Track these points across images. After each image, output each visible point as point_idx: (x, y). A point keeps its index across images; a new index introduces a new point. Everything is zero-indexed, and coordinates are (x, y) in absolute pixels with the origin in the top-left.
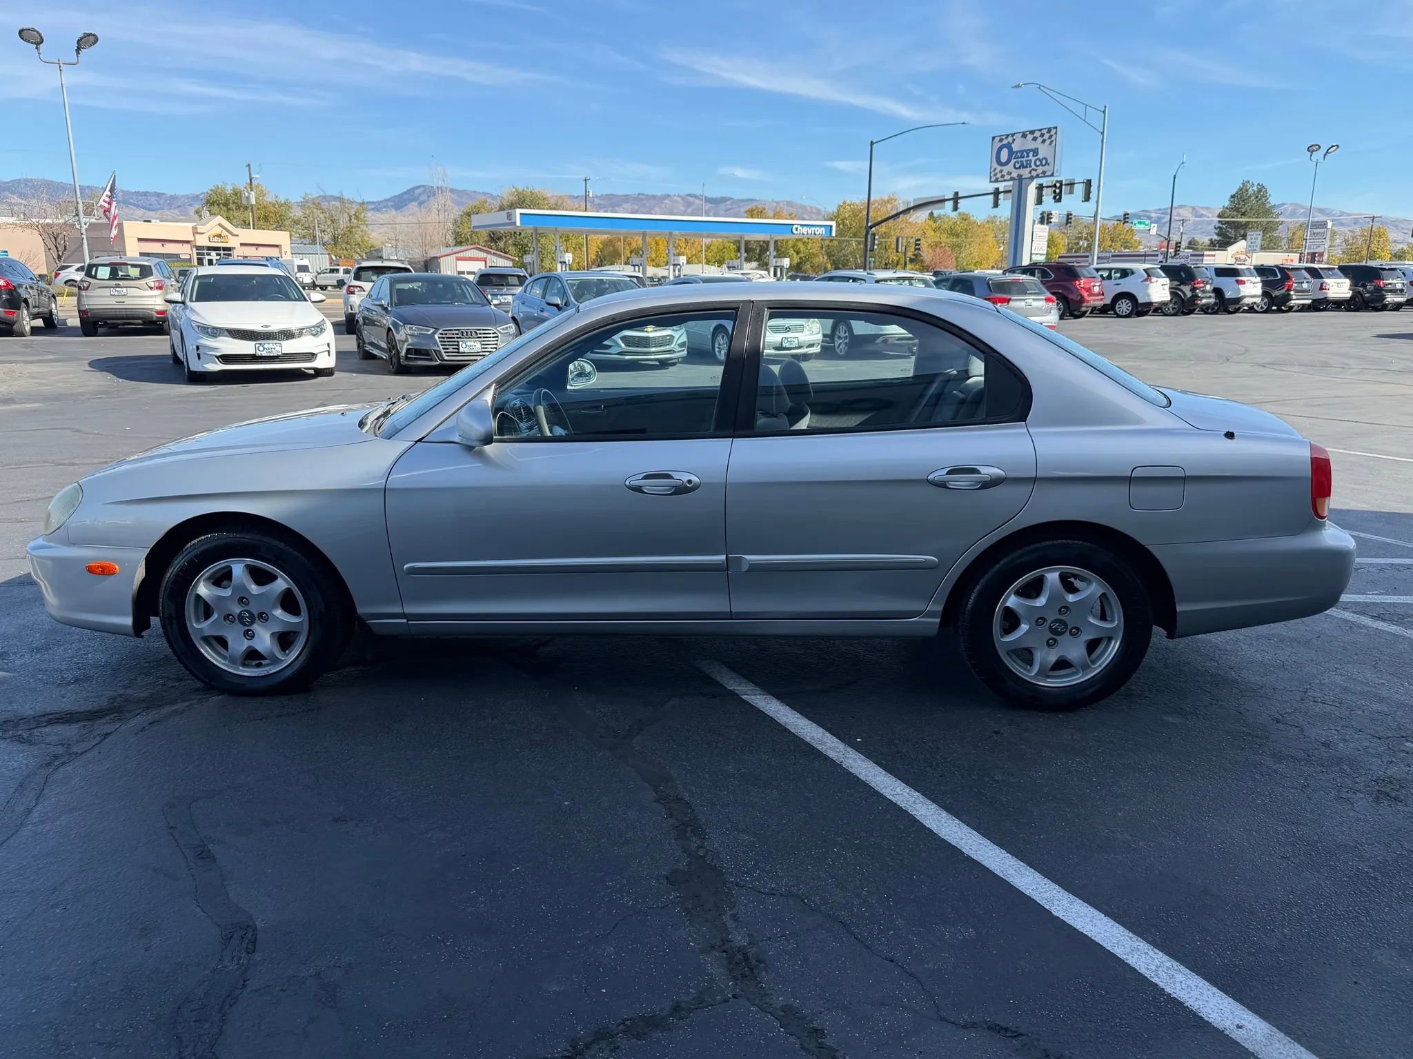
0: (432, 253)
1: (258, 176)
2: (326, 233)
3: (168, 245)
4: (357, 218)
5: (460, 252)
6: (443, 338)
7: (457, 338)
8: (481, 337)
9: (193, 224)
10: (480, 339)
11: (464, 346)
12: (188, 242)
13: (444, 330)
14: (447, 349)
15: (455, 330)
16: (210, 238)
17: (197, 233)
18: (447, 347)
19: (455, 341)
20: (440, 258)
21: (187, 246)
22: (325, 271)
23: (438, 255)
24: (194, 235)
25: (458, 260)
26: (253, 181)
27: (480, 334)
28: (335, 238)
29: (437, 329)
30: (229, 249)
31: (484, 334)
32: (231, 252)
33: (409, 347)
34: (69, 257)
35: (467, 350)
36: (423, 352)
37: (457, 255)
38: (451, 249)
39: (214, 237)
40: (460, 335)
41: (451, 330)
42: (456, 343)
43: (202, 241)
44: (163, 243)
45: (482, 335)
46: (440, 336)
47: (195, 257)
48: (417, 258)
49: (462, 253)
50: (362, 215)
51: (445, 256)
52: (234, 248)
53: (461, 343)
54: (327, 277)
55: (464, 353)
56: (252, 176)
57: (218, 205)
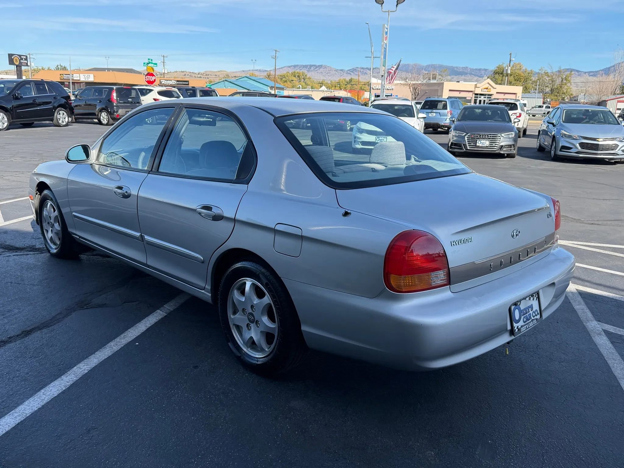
0: (604, 98)
1: (514, 59)
2: (548, 87)
3: (462, 93)
4: (566, 79)
5: (621, 98)
6: (469, 138)
7: (477, 138)
8: (490, 139)
9: (476, 83)
10: (489, 140)
11: (479, 142)
12: (472, 91)
13: (471, 134)
14: (470, 144)
15: (477, 134)
16: (482, 90)
17: (477, 87)
18: (470, 143)
19: (475, 140)
20: (607, 101)
21: (471, 93)
22: (536, 107)
23: (606, 99)
24: (475, 88)
25: (618, 102)
26: (511, 61)
27: (490, 137)
28: (552, 90)
29: (467, 133)
30: (491, 95)
31: (492, 137)
32: (491, 96)
33: (453, 142)
34: (420, 98)
35: (480, 145)
36: (458, 145)
37: (618, 99)
38: (615, 96)
39: (484, 89)
40: (479, 137)
41: (475, 134)
42: (475, 141)
43: (478, 91)
44: (460, 92)
45: (491, 138)
46: (468, 137)
47: (473, 99)
48: (594, 101)
49: (622, 98)
50: (570, 78)
51: (611, 100)
52: (493, 95)
53: (478, 141)
54: (536, 110)
55: (479, 146)
56: (511, 59)
57: (499, 74)
